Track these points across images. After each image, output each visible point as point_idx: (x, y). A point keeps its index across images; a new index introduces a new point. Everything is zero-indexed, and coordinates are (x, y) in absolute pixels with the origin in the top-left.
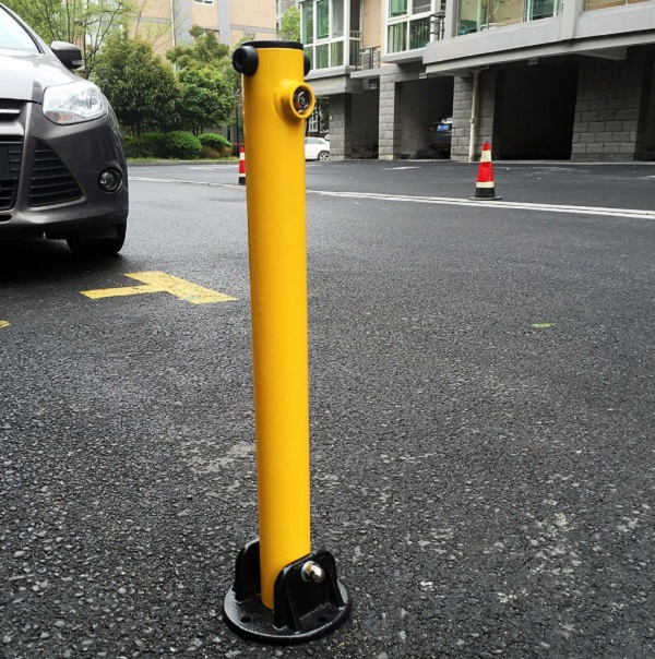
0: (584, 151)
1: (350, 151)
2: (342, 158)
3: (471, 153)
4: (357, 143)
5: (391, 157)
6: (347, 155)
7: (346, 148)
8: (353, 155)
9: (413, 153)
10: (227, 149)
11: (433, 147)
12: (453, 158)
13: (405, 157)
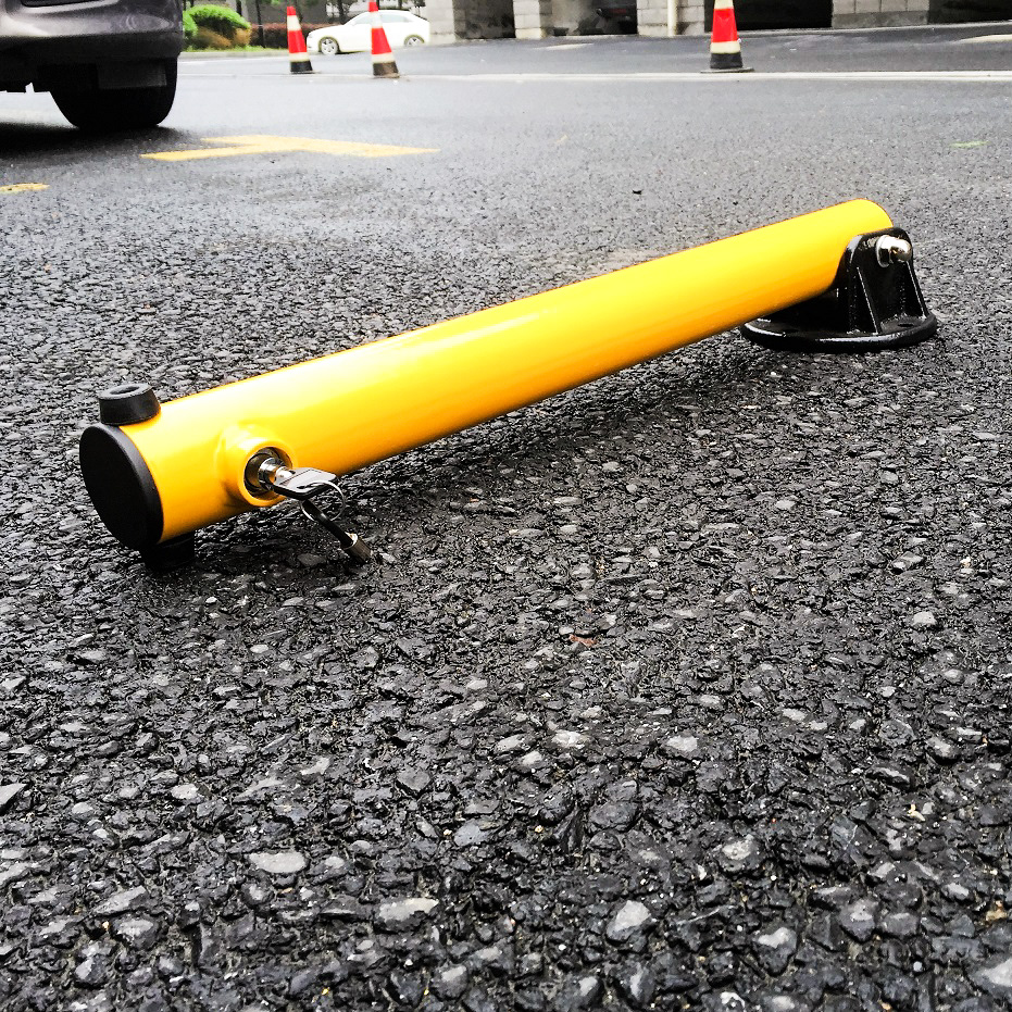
0: (851, 10)
1: (463, 26)
2: (452, 38)
3: (672, 22)
4: (475, 13)
5: (538, 34)
6: (461, 34)
7: (457, 21)
8: (470, 34)
9: (573, 26)
10: (240, 32)
11: (607, 14)
12: (642, 30)
13: (560, 33)
